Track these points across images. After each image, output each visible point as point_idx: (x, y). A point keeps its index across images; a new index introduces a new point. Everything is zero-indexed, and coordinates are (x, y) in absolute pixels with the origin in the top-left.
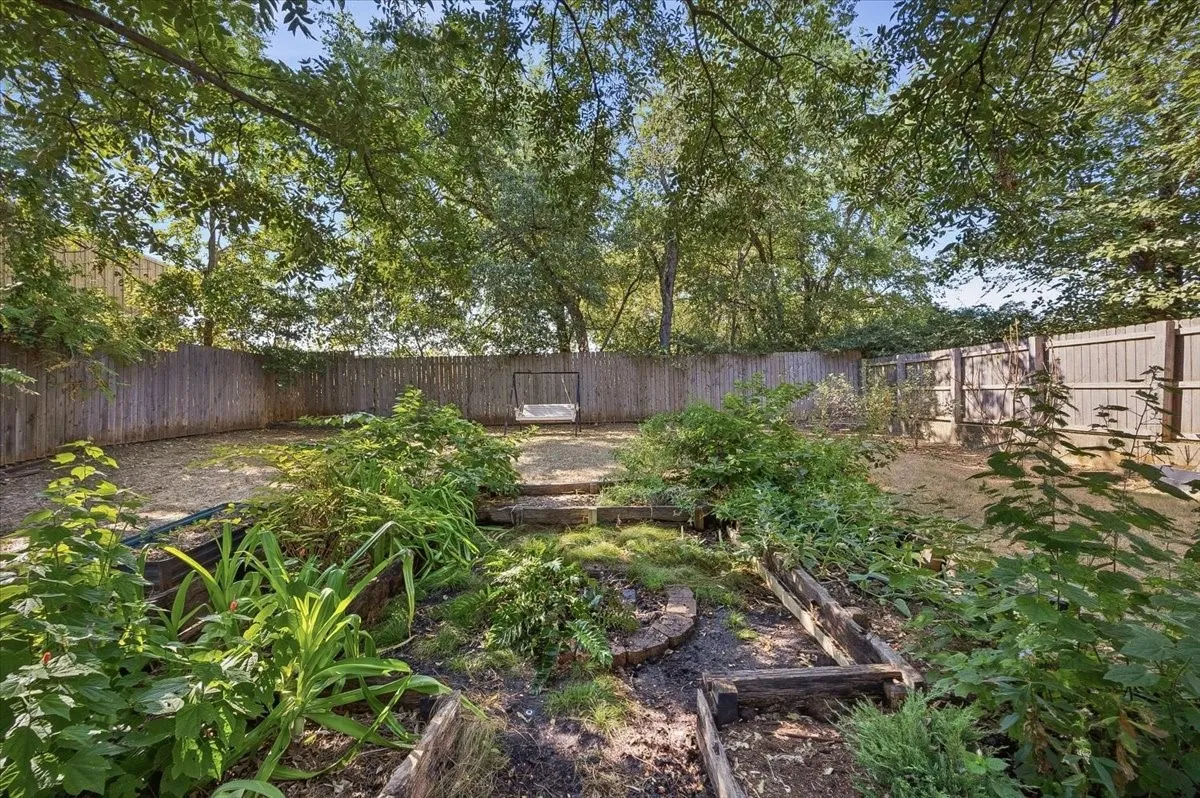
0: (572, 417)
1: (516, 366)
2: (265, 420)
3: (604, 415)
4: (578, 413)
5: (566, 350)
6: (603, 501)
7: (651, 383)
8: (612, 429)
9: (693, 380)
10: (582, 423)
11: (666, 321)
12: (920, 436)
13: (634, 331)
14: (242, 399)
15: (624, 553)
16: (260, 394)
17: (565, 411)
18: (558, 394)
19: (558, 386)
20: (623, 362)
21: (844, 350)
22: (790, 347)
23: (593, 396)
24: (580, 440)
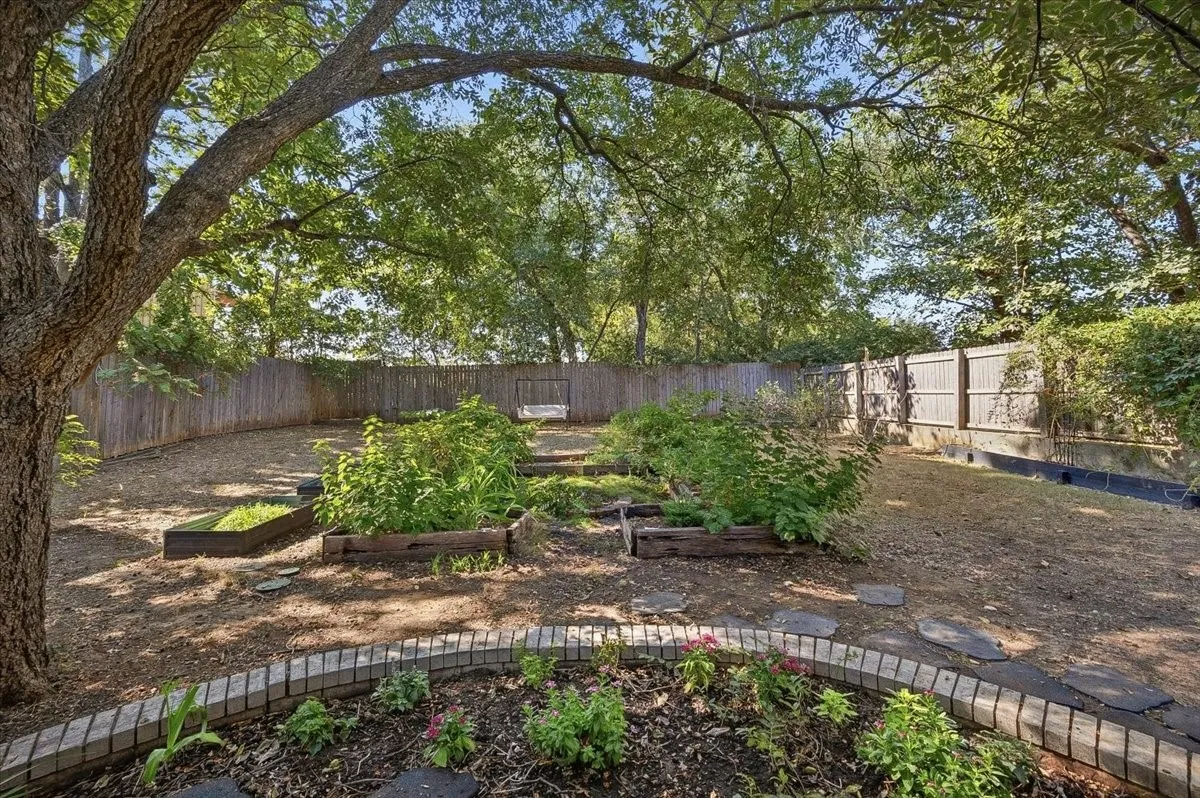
0: (564, 416)
1: (517, 373)
2: (310, 418)
3: (589, 414)
4: (569, 412)
5: (558, 361)
6: (587, 462)
7: (629, 388)
8: (596, 426)
9: (663, 386)
10: (572, 421)
11: (641, 337)
12: (838, 431)
13: (615, 345)
14: (295, 401)
15: (599, 486)
16: (308, 396)
17: (558, 411)
18: (551, 397)
19: (551, 389)
20: (605, 370)
21: (785, 361)
22: (744, 359)
23: (580, 399)
24: (570, 433)
